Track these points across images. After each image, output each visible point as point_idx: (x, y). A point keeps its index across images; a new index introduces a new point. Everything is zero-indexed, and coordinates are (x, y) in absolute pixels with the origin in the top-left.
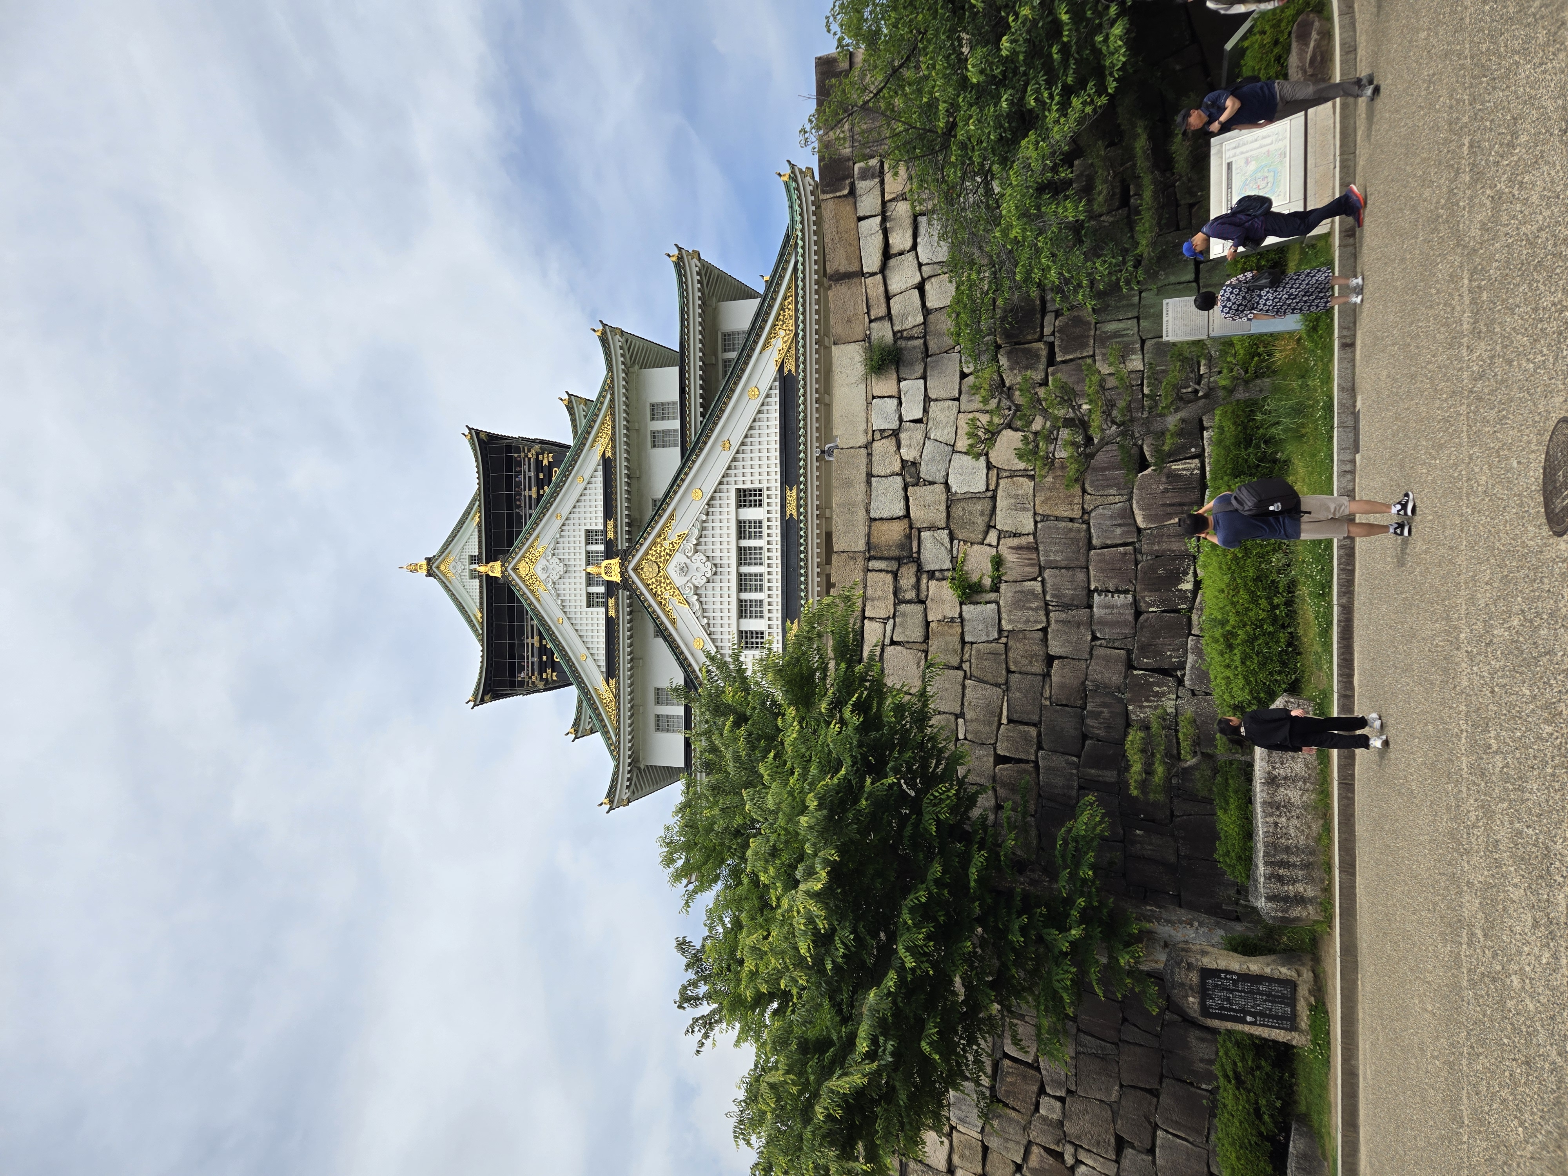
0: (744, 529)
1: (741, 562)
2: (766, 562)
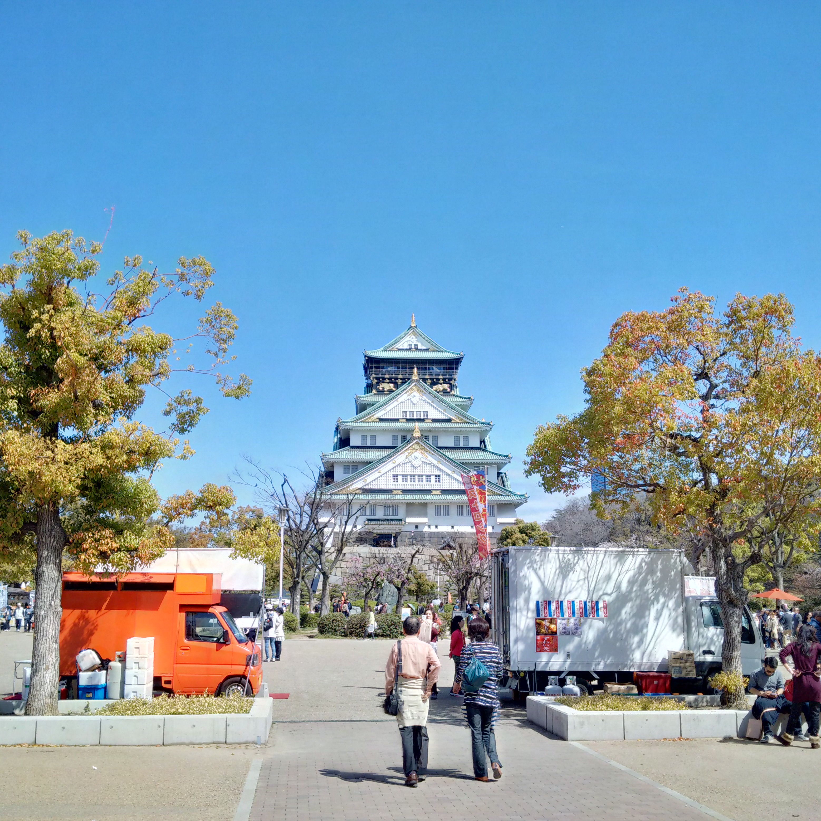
0: (429, 476)
1: (419, 476)
2: (419, 483)
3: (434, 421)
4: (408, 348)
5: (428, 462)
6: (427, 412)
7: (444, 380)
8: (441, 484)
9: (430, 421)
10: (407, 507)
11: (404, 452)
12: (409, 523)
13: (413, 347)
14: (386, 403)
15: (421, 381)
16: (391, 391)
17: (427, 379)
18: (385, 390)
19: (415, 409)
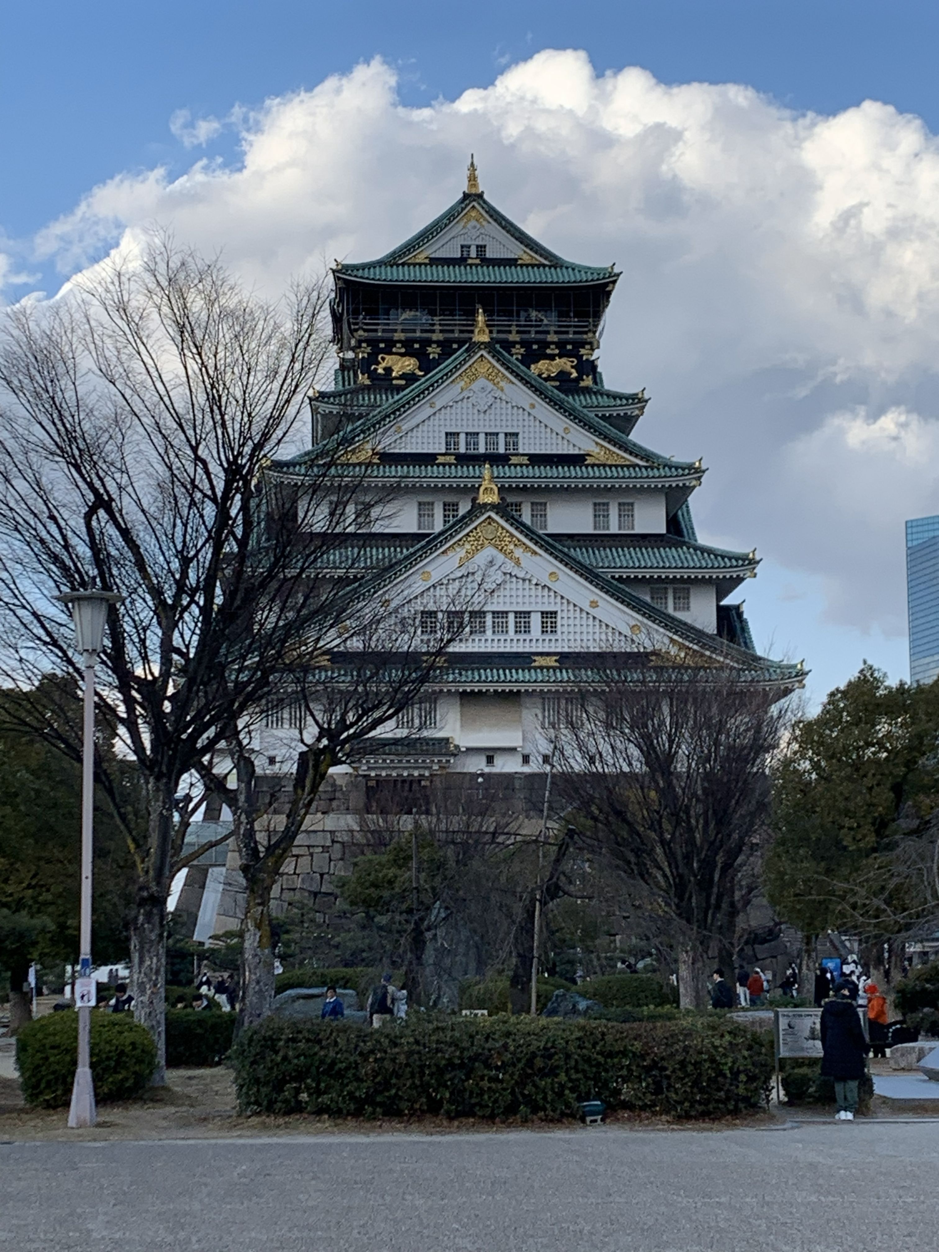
3: (536, 460)
4: (459, 256)
5: (521, 575)
6: (516, 435)
7: (560, 345)
8: (559, 636)
9: (525, 460)
10: (462, 705)
11: (451, 546)
12: (468, 749)
13: (473, 254)
14: (397, 411)
15: (498, 346)
16: (410, 378)
17: (513, 344)
18: (394, 374)
19: (482, 426)
